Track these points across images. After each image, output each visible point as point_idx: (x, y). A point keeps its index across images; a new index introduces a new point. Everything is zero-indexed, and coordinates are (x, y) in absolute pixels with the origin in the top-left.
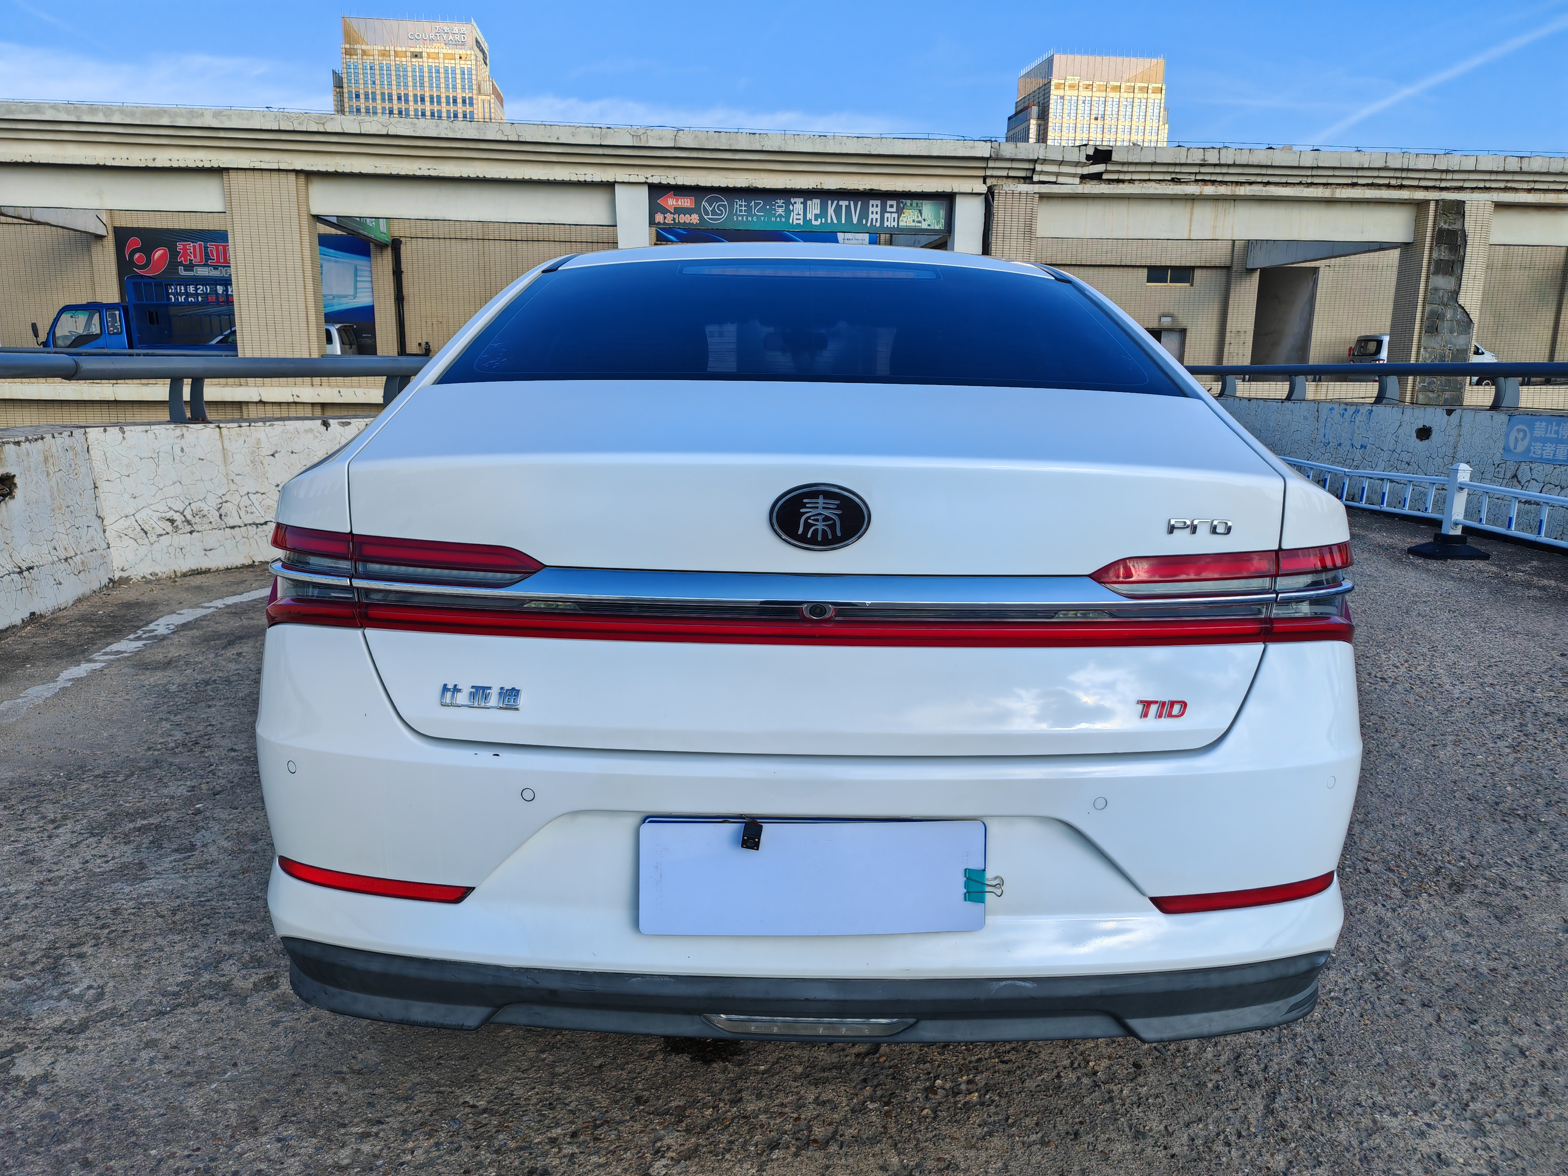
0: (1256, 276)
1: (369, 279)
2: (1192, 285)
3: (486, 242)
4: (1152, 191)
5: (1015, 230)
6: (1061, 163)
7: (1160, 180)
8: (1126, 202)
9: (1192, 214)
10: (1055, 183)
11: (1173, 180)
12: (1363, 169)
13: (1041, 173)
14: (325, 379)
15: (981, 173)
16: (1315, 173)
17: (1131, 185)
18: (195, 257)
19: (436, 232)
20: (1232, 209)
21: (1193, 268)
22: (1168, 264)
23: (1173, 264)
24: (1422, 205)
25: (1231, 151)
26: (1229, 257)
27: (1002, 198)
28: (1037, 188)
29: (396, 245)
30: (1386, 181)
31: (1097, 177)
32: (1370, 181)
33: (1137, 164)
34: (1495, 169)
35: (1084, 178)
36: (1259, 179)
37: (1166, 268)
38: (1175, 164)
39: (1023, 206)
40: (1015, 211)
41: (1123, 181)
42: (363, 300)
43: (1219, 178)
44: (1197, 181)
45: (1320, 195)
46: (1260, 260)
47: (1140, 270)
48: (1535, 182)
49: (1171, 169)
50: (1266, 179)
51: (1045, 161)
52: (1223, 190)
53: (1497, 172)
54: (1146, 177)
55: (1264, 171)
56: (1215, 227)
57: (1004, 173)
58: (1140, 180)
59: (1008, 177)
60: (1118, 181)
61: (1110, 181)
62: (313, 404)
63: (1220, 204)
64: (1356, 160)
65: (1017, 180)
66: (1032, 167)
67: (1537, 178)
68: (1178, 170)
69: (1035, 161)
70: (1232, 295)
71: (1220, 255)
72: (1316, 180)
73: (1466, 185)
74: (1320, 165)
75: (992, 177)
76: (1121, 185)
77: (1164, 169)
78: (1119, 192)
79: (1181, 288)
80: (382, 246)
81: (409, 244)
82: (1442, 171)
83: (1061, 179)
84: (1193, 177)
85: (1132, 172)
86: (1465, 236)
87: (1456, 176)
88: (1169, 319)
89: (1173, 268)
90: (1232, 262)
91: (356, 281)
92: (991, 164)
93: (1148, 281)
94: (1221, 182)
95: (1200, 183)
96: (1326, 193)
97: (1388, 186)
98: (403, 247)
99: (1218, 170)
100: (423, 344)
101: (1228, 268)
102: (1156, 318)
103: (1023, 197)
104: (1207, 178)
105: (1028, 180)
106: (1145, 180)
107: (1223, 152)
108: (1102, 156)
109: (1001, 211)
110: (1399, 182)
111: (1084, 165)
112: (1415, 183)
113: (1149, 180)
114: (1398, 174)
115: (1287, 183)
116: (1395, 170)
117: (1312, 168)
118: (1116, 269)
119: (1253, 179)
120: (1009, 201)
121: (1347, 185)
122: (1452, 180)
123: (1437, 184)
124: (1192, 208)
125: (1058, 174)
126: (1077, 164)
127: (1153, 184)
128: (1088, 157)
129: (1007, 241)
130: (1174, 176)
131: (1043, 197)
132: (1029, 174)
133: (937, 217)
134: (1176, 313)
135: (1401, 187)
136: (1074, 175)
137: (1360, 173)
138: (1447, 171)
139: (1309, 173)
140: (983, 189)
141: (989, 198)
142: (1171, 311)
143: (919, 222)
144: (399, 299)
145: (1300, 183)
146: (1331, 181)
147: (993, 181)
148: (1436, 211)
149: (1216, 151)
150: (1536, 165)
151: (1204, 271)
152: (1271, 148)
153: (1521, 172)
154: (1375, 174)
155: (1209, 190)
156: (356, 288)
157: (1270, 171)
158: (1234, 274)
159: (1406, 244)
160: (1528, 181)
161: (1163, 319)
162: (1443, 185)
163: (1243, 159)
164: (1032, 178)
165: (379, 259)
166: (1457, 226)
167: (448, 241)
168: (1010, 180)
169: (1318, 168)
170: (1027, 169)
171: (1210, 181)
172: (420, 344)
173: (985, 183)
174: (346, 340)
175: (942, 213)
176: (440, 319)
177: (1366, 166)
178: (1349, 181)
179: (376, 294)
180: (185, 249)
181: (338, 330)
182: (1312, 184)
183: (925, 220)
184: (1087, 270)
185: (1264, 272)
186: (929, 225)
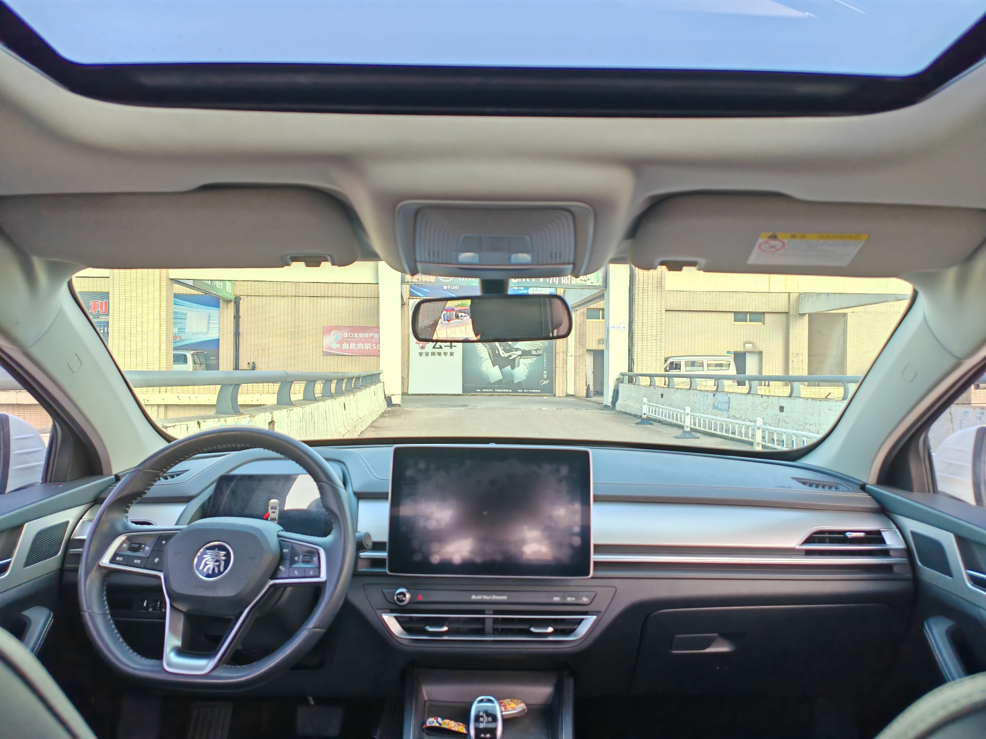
0: (806, 318)
1: (218, 322)
2: (764, 323)
3: (297, 298)
5: (650, 285)
9: (769, 277)
14: (169, 388)
18: (101, 309)
19: (264, 292)
21: (764, 313)
22: (748, 311)
23: (751, 310)
26: (787, 306)
29: (237, 301)
37: (746, 313)
42: (213, 335)
46: (808, 308)
47: (729, 314)
56: (786, 285)
62: (159, 405)
70: (791, 330)
71: (781, 304)
79: (757, 325)
80: (228, 301)
81: (246, 299)
88: (750, 345)
89: (751, 313)
90: (789, 309)
91: (209, 323)
93: (735, 321)
98: (241, 302)
100: (251, 363)
101: (787, 313)
102: (742, 344)
118: (713, 314)
133: (597, 277)
134: (755, 342)
142: (752, 340)
143: (585, 281)
144: (237, 334)
151: (771, 315)
156: (208, 327)
158: (791, 317)
161: (747, 345)
165: (226, 310)
167: (272, 298)
172: (249, 363)
174: (197, 361)
175: (601, 275)
176: (264, 347)
179: (222, 330)
180: (95, 304)
181: (193, 355)
183: (589, 279)
184: (694, 313)
185: (810, 315)
186: (592, 283)
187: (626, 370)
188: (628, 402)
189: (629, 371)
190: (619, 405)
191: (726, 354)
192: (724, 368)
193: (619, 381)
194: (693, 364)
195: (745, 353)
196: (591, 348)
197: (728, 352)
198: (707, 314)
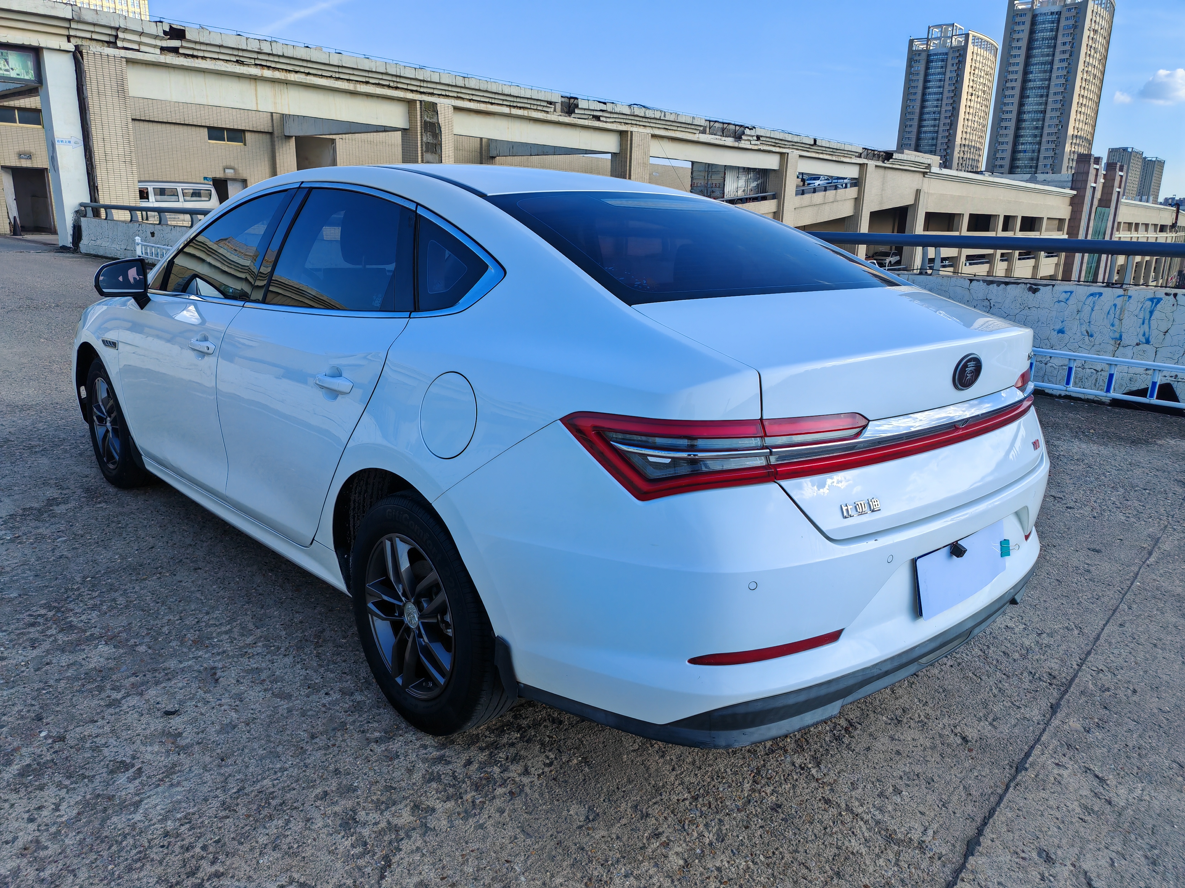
0: (293, 142)
2: (245, 145)
4: (223, 69)
5: (108, 88)
6: (141, 34)
7: (227, 60)
8: (202, 75)
9: (256, 90)
10: (138, 51)
11: (237, 61)
12: (372, 72)
13: (124, 40)
15: (66, 32)
16: (340, 70)
17: (204, 61)
20: (286, 90)
21: (244, 131)
22: (224, 126)
23: (228, 127)
24: (410, 103)
25: (279, 45)
26: (270, 125)
27: (91, 58)
28: (123, 53)
30: (387, 83)
31: (175, 50)
32: (377, 81)
33: (207, 44)
34: (451, 83)
35: (163, 49)
36: (302, 70)
37: (222, 129)
38: (238, 49)
39: (112, 67)
40: (106, 71)
41: (197, 57)
43: (273, 65)
44: (256, 65)
45: (347, 88)
46: (295, 130)
47: (202, 129)
48: (473, 95)
49: (236, 53)
50: (307, 71)
51: (125, 30)
52: (277, 75)
53: (452, 86)
54: (216, 56)
55: (305, 64)
56: (275, 103)
57: (88, 35)
58: (211, 58)
59: (91, 39)
60: (193, 56)
61: (186, 56)
63: (277, 85)
64: (366, 65)
65: (100, 43)
66: (114, 33)
67: (474, 92)
68: (241, 54)
69: (117, 29)
70: (277, 155)
71: (264, 124)
72: (342, 76)
73: (436, 92)
74: (344, 65)
75: (76, 37)
76: (196, 60)
77: (230, 52)
78: (196, 66)
79: (237, 146)
82: (421, 81)
83: (143, 48)
84: (253, 61)
85: (204, 51)
86: (440, 128)
87: (429, 85)
88: (232, 171)
89: (228, 130)
90: (273, 130)
92: (74, 25)
93: (209, 139)
94: (274, 68)
95: (259, 67)
96: (350, 86)
97: (389, 87)
99: (271, 58)
101: (271, 134)
102: (221, 169)
103: (111, 59)
104: (264, 63)
105: (112, 44)
106: (214, 59)
107: (274, 44)
108: (177, 33)
109: (92, 69)
110: (395, 85)
111: (162, 39)
112: (405, 87)
113: (218, 59)
114: (394, 79)
115: (322, 75)
116: (393, 75)
117: (339, 66)
118: (181, 127)
119: (297, 69)
120: (99, 62)
121: (363, 82)
122: (427, 87)
123: (418, 89)
124: (256, 86)
125: (140, 43)
126: (156, 37)
127: (221, 63)
128: (165, 32)
129: (103, 98)
130: (238, 58)
131: (129, 61)
132: (112, 39)
133: (25, 67)
134: (236, 167)
135: (397, 88)
136: (155, 46)
137: (370, 75)
138: (424, 81)
139: (336, 70)
140: (71, 47)
141: (77, 55)
142: (232, 164)
143: (7, 70)
145: (331, 77)
146: (352, 78)
147: (79, 42)
148: (421, 108)
149: (268, 43)
150: (473, 84)
151: (253, 134)
152: (307, 47)
153: (465, 88)
154: (380, 76)
155: (268, 73)
157: (310, 65)
158: (276, 139)
159: (405, 130)
160: (469, 94)
161: (227, 171)
162: (422, 90)
163: (289, 52)
164: (115, 43)
166: (434, 120)
168: (94, 43)
169: (343, 67)
170: (109, 35)
171: (266, 66)
173: (69, 41)
175: (30, 64)
177: (374, 70)
178: (364, 80)
182: (339, 78)
183: (12, 69)
184: (155, 124)
185: (298, 139)
186: (18, 75)
187: (87, 199)
188: (99, 242)
189: (91, 201)
190: (85, 244)
191: (202, 181)
192: (203, 199)
193: (80, 213)
194: (162, 192)
195: (226, 181)
196: (8, 164)
197: (205, 178)
198: (172, 127)
